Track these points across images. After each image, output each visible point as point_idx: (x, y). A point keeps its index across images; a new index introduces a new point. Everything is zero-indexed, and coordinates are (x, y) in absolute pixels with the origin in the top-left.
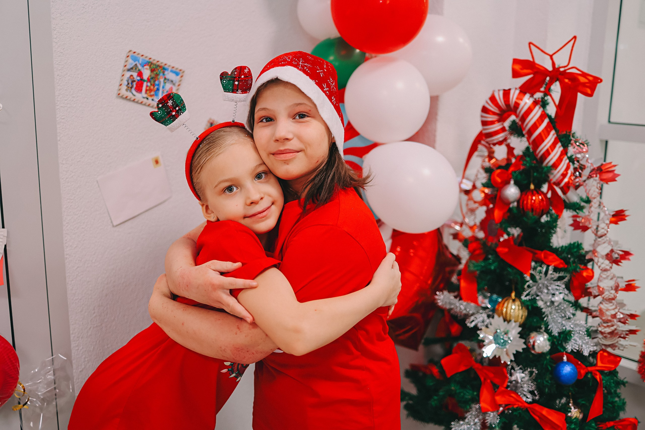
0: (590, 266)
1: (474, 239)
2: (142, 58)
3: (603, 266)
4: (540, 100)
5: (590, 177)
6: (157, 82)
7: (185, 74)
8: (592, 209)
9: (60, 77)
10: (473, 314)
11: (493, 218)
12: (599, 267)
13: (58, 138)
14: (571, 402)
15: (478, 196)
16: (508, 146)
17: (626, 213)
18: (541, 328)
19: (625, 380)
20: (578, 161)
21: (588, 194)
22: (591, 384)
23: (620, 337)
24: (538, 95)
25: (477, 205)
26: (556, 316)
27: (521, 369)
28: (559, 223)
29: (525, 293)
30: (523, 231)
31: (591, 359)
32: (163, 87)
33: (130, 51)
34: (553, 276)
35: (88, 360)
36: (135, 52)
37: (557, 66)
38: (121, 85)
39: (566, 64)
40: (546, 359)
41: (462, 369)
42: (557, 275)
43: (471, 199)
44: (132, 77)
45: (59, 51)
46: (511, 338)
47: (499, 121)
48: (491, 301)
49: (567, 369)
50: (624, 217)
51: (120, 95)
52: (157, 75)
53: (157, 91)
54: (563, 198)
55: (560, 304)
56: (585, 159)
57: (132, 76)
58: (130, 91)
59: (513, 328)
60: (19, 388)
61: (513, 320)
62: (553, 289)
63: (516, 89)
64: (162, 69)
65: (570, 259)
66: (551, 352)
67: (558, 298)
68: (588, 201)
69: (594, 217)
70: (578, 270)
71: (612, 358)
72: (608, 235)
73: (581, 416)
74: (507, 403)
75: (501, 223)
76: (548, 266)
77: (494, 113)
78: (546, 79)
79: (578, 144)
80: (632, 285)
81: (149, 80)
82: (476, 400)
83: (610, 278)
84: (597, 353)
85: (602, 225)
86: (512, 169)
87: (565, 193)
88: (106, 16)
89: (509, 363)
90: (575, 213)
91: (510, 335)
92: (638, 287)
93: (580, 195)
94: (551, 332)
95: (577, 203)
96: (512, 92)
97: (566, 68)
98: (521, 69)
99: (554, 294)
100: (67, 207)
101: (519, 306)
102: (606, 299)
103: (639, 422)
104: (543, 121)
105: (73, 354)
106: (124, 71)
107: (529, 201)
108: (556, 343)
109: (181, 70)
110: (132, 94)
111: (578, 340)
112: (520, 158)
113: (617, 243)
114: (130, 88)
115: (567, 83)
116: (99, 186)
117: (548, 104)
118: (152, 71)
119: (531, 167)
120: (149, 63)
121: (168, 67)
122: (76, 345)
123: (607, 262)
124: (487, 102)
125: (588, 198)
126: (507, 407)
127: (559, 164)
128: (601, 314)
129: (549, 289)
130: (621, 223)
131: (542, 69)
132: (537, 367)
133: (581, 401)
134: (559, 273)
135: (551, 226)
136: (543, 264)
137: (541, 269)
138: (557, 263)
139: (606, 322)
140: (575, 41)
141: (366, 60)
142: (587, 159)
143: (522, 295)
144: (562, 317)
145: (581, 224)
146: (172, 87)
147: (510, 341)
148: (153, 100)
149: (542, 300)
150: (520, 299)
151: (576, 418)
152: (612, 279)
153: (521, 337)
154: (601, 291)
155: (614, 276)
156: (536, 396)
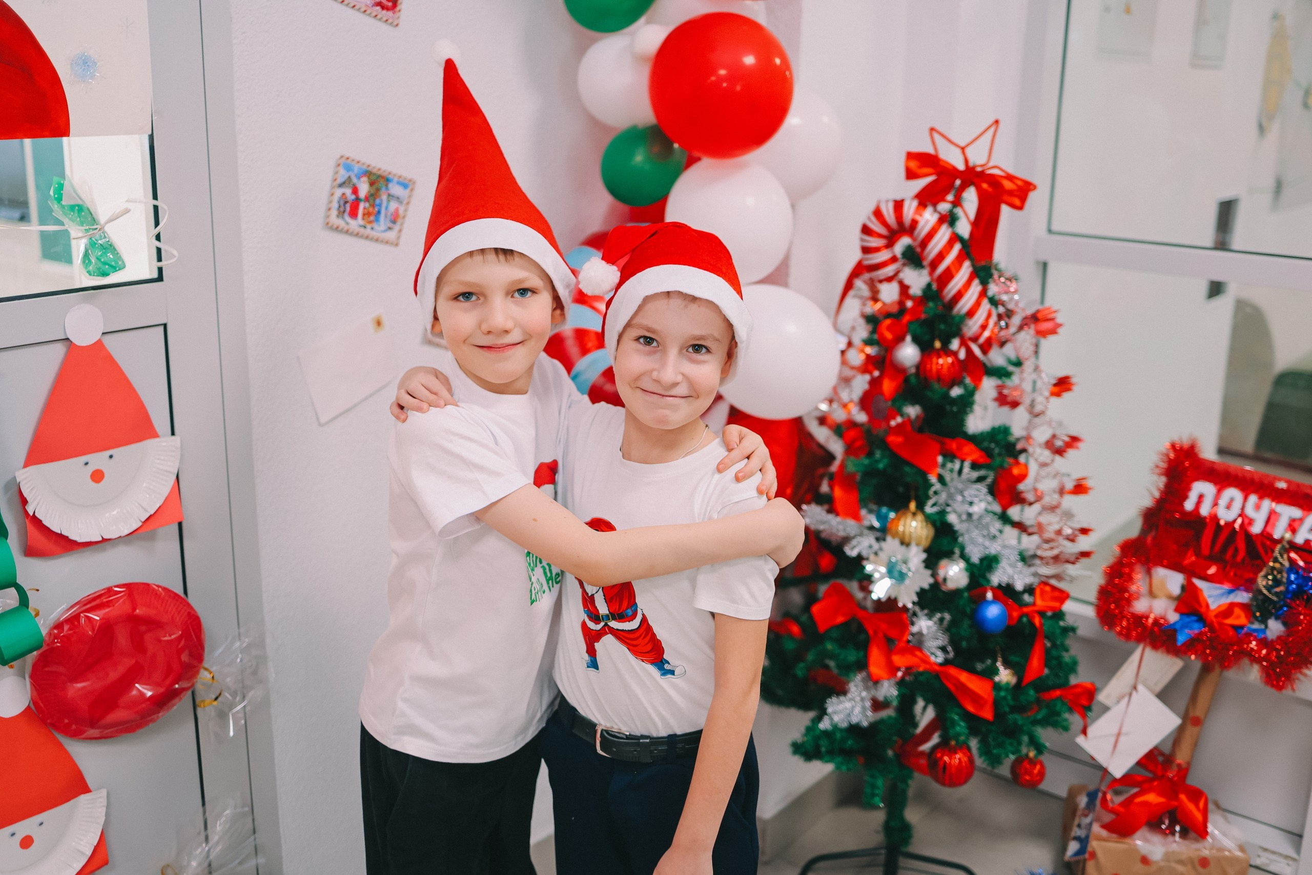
0: (1022, 459)
1: (851, 424)
2: (357, 165)
3: (1041, 458)
4: (947, 214)
5: (1021, 328)
6: (378, 201)
7: (417, 187)
8: (1025, 375)
9: (248, 204)
10: (854, 537)
11: (882, 393)
12: (1036, 460)
13: (246, 296)
14: (1000, 659)
15: (856, 358)
16: (901, 283)
17: (1073, 380)
18: (954, 553)
19: (1077, 628)
20: (1003, 305)
21: (1018, 353)
22: (1027, 631)
23: (1068, 561)
24: (944, 207)
25: (854, 372)
26: (975, 534)
27: (926, 615)
28: (978, 397)
29: (930, 502)
30: (924, 411)
31: (1027, 598)
32: (386, 209)
33: (342, 157)
34: (968, 476)
36: (348, 158)
37: (971, 164)
38: (330, 209)
39: (984, 162)
40: (961, 597)
41: (840, 619)
42: (975, 474)
43: (844, 363)
44: (344, 197)
45: (245, 165)
46: (913, 569)
47: (886, 247)
48: (880, 517)
49: (993, 611)
50: (1069, 386)
51: (330, 225)
52: (378, 190)
53: (379, 214)
54: (982, 361)
55: (981, 518)
56: (1013, 302)
57: (344, 194)
58: (342, 218)
59: (915, 555)
60: (204, 676)
61: (913, 543)
62: (970, 496)
63: (912, 198)
64: (385, 181)
65: (993, 449)
66: (969, 587)
67: (978, 508)
68: (1018, 363)
69: (1027, 386)
70: (1006, 466)
71: (1057, 594)
72: (1047, 413)
73: (1013, 680)
74: (908, 664)
75: (894, 401)
76: (963, 461)
77: (880, 236)
78: (954, 182)
79: (1002, 279)
80: (1084, 486)
81: (367, 199)
82: (861, 665)
83: (1052, 475)
84: (1034, 589)
85: (1040, 399)
86: (907, 318)
87: (985, 352)
89: (910, 606)
90: (999, 382)
91: (910, 564)
92: (1090, 489)
93: (1008, 355)
94: (969, 559)
95: (1003, 367)
96: (906, 203)
97: (985, 168)
98: (919, 167)
99: (971, 503)
100: (258, 399)
101: (921, 522)
102: (1046, 508)
103: (1096, 689)
104: (952, 247)
107: (934, 367)
108: (977, 574)
109: (410, 181)
110: (345, 221)
111: (1007, 567)
112: (919, 301)
113: (1060, 424)
114: (342, 214)
115: (985, 190)
116: (300, 366)
117: (958, 219)
118: (372, 184)
119: (936, 316)
120: (368, 173)
121: (392, 177)
122: (270, 609)
123: (1047, 453)
124: (869, 219)
125: (1018, 358)
126: (910, 671)
127: (976, 311)
128: (1040, 528)
129: (965, 495)
130: (1066, 395)
131: (950, 167)
132: (949, 611)
133: (1014, 659)
134: (978, 471)
135: (966, 403)
136: (956, 459)
137: (952, 467)
138: (976, 456)
139: (1047, 541)
140: (997, 127)
141: (691, 161)
142: (1017, 303)
143: (925, 506)
144: (984, 536)
145: (1009, 399)
146: (397, 210)
147: (910, 574)
148: (372, 228)
149: (955, 511)
150: (923, 512)
151: (1008, 683)
152: (1055, 477)
153: (926, 567)
154: (1039, 495)
155: (1057, 473)
156: (949, 653)
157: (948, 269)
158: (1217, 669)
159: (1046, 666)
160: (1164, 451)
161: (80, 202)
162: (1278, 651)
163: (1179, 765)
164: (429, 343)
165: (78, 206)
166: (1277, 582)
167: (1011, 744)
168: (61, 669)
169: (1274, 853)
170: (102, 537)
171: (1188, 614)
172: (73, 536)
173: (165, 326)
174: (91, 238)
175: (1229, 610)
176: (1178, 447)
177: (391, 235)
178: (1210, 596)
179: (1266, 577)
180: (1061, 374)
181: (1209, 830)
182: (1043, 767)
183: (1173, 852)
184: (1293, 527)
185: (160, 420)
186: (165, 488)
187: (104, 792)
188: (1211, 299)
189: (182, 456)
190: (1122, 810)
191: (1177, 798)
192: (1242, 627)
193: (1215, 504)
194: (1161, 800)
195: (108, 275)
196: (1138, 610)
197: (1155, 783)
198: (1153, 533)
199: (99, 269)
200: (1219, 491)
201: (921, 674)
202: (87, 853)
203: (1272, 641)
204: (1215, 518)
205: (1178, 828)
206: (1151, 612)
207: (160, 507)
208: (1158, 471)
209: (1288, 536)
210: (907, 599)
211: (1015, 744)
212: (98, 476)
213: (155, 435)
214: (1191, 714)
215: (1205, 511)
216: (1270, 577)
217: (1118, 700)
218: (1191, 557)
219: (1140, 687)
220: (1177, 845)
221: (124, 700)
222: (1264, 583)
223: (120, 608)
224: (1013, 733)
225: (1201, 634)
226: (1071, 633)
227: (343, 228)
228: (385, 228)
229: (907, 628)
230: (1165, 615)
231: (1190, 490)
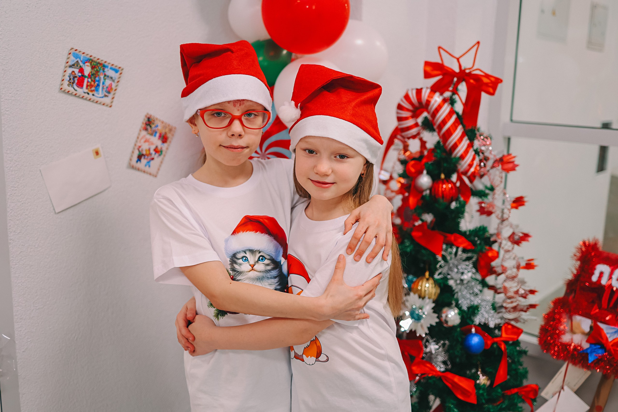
0: (495, 247)
2: (83, 55)
3: (506, 248)
4: (449, 98)
5: (493, 167)
6: (97, 79)
7: (124, 72)
8: (496, 196)
9: (5, 72)
11: (409, 205)
12: (503, 248)
13: (3, 129)
14: (480, 370)
15: (395, 185)
16: (421, 140)
17: (525, 199)
18: (452, 304)
19: (526, 350)
20: (483, 153)
21: (492, 182)
22: (496, 353)
23: (522, 310)
24: (447, 94)
25: (393, 194)
26: (465, 292)
27: (434, 341)
28: (467, 208)
29: (437, 273)
30: (435, 217)
31: (497, 332)
32: (103, 83)
33: (72, 49)
34: (461, 256)
35: (30, 341)
36: (76, 50)
37: (463, 68)
38: (63, 80)
39: (470, 66)
40: (456, 331)
42: (465, 256)
43: (388, 188)
44: (73, 73)
45: (3, 47)
46: (426, 313)
47: (412, 117)
48: (407, 282)
49: (475, 340)
50: (522, 203)
51: (63, 90)
52: (97, 72)
53: (98, 87)
54: (470, 187)
55: (469, 282)
56: (489, 151)
58: (72, 87)
59: (427, 304)
61: (427, 297)
62: (462, 269)
63: (427, 88)
64: (102, 67)
65: (476, 241)
66: (461, 325)
67: (467, 277)
68: (492, 189)
69: (498, 203)
70: (484, 250)
71: (515, 330)
72: (510, 219)
73: (488, 383)
74: (422, 372)
75: (415, 210)
76: (458, 248)
77: (408, 110)
78: (453, 80)
79: (482, 137)
80: (532, 264)
81: (89, 76)
83: (512, 258)
84: (501, 327)
85: (506, 210)
86: (424, 160)
87: (471, 181)
88: (49, 16)
89: (424, 336)
90: (480, 200)
91: (424, 310)
92: (536, 266)
93: (485, 183)
94: (461, 307)
95: (483, 191)
96: (424, 91)
97: (471, 70)
98: (432, 71)
99: (463, 273)
100: (11, 194)
101: (432, 284)
102: (509, 277)
103: (539, 389)
104: (451, 117)
105: (16, 335)
107: (440, 189)
108: (465, 317)
109: (120, 68)
110: (74, 88)
111: (484, 313)
112: (431, 151)
113: (517, 226)
114: (71, 84)
115: (472, 83)
116: (42, 175)
117: (456, 102)
118: (93, 68)
119: (441, 159)
120: (90, 61)
121: (107, 65)
122: (20, 326)
123: (509, 244)
124: (402, 100)
125: (492, 186)
126: (423, 376)
127: (466, 155)
128: (505, 291)
129: (459, 268)
130: (521, 208)
131: (450, 70)
132: (448, 339)
133: (488, 369)
134: (467, 254)
135: (460, 212)
136: (453, 246)
137: (451, 251)
138: (465, 245)
139: (510, 298)
140: (479, 45)
141: (292, 60)
142: (491, 151)
143: (435, 274)
144: (470, 294)
145: (486, 210)
146: (111, 84)
147: (424, 316)
148: (93, 95)
149: (452, 278)
150: (433, 278)
151: (484, 385)
152: (514, 259)
153: (434, 312)
154: (504, 270)
155: (516, 256)
156: (448, 365)
157: (449, 130)
158: (612, 377)
159: (508, 374)
160: (580, 247)
164: (133, 167)
171: (595, 344)
176: (587, 244)
177: (107, 100)
178: (608, 333)
180: (518, 195)
188: (599, 173)
193: (610, 278)
196: (564, 341)
198: (573, 295)
200: (613, 270)
201: (430, 378)
204: (611, 286)
206: (572, 343)
208: (575, 258)
210: (422, 332)
214: (596, 405)
215: (604, 282)
217: (552, 395)
218: (596, 310)
219: (565, 387)
225: (603, 356)
226: (524, 356)
227: (73, 93)
228: (102, 96)
229: (422, 349)
230: (581, 344)
231: (595, 269)
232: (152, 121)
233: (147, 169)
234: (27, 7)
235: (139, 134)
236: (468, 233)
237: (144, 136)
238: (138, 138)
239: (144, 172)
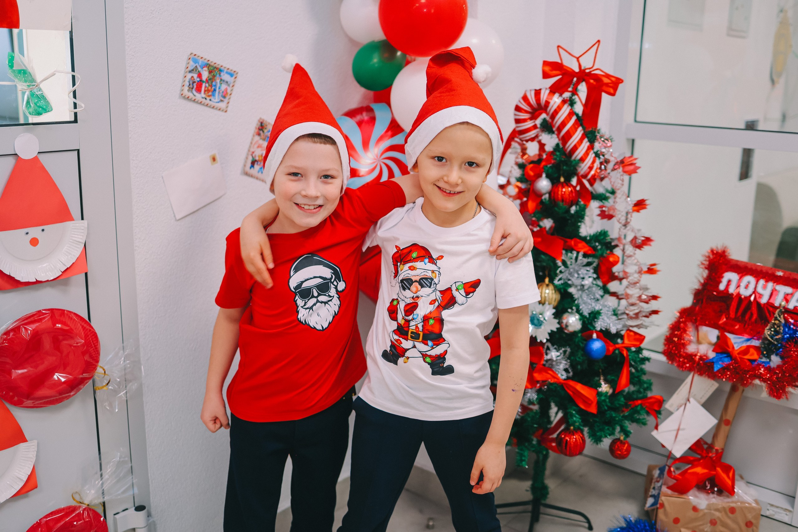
0: (615, 251)
2: (201, 60)
3: (628, 252)
4: (568, 99)
5: (614, 170)
6: (214, 83)
7: (238, 75)
8: (617, 200)
9: (132, 79)
11: (528, 211)
13: (130, 136)
14: (602, 378)
15: (512, 190)
16: (539, 142)
17: (647, 202)
18: (572, 310)
19: (649, 357)
20: (603, 156)
21: (613, 185)
22: (618, 359)
23: (644, 316)
24: (567, 95)
25: (511, 199)
26: (585, 297)
27: (555, 348)
28: (588, 211)
29: (558, 278)
30: (554, 222)
31: (619, 341)
32: (219, 88)
33: (191, 54)
34: (581, 261)
35: (153, 349)
36: (195, 55)
37: (583, 68)
38: (183, 86)
39: (591, 66)
40: (577, 336)
42: (586, 260)
43: (506, 193)
44: (193, 79)
45: (130, 54)
46: (546, 318)
47: (531, 119)
49: (597, 345)
50: (644, 206)
51: (183, 95)
52: (214, 76)
53: (214, 91)
54: (591, 191)
55: (590, 287)
56: (609, 154)
57: (192, 77)
58: (191, 92)
59: (547, 311)
60: (99, 370)
61: (547, 303)
62: (583, 274)
63: (546, 89)
64: (219, 71)
65: (597, 246)
66: (582, 330)
67: (588, 282)
68: (613, 192)
69: (619, 207)
70: (605, 255)
71: (637, 337)
72: (631, 223)
73: (610, 391)
74: (543, 379)
75: (535, 214)
76: (578, 253)
77: (526, 112)
78: (573, 80)
79: (602, 139)
80: (654, 269)
81: (207, 81)
83: (634, 263)
84: (623, 333)
86: (543, 163)
87: (592, 184)
88: (170, 21)
89: (545, 341)
90: (601, 204)
92: (658, 271)
93: (606, 187)
94: (582, 313)
95: (603, 194)
96: (542, 92)
97: (591, 70)
98: (551, 71)
99: (583, 278)
100: (136, 201)
101: (552, 290)
102: (631, 283)
103: (663, 400)
104: (571, 119)
106: (186, 72)
107: (560, 193)
108: (587, 322)
109: (235, 72)
110: (193, 94)
111: (606, 319)
112: (551, 154)
113: (640, 230)
114: (191, 89)
115: (592, 83)
116: (164, 182)
117: (575, 103)
118: (210, 72)
119: (561, 161)
120: (208, 65)
121: (223, 69)
122: (143, 334)
123: (632, 248)
124: (520, 101)
125: (613, 189)
126: (543, 384)
127: (586, 158)
128: (627, 296)
129: (580, 273)
130: (642, 211)
131: (570, 70)
132: (570, 346)
133: (611, 377)
134: (588, 259)
135: (580, 216)
136: (574, 251)
137: (571, 256)
138: (586, 249)
139: (633, 305)
140: (599, 45)
141: (408, 63)
142: (612, 153)
143: (555, 280)
144: (591, 299)
145: (607, 213)
146: (227, 88)
147: (545, 322)
148: (210, 100)
149: (573, 285)
150: (553, 284)
151: (607, 393)
152: (636, 264)
153: (555, 318)
154: (626, 276)
155: (638, 262)
156: (569, 372)
157: (568, 132)
158: (741, 388)
159: (631, 384)
160: (707, 254)
161: (25, 68)
162: (778, 374)
163: (717, 450)
164: (246, 174)
165: (23, 70)
166: (777, 332)
167: (608, 429)
168: (8, 360)
169: (777, 507)
170: (36, 279)
171: (722, 353)
172: (17, 278)
173: (78, 150)
174: (31, 91)
175: (746, 351)
176: (715, 252)
177: (222, 105)
178: (735, 343)
179: (770, 329)
180: (640, 198)
181: (735, 490)
182: (629, 446)
183: (713, 504)
184: (787, 299)
185: (75, 210)
186: (77, 252)
187: (35, 443)
188: (742, 181)
189: (88, 234)
190: (680, 477)
191: (715, 470)
192: (755, 360)
193: (738, 286)
194: (706, 471)
195: (41, 114)
196: (690, 351)
197: (701, 461)
198: (700, 305)
199: (36, 110)
200: (741, 278)
201: (551, 384)
202: (24, 480)
203: (774, 368)
204: (739, 295)
205: (716, 489)
206: (698, 352)
207: (73, 263)
208: (703, 266)
209: (784, 303)
210: (543, 336)
211: (611, 429)
212: (34, 242)
213: (71, 219)
214: (724, 418)
215: (732, 290)
216: (772, 329)
217: (678, 407)
218: (723, 319)
219: (691, 400)
220: (715, 500)
221: (48, 383)
222: (769, 333)
223: (46, 323)
224: (610, 423)
225: (728, 365)
226: (647, 362)
227: (192, 98)
228: (218, 101)
229: (542, 356)
230: (707, 353)
231: (722, 277)
232: (265, 125)
233: (259, 175)
234: (151, 14)
235: (252, 139)
236: (588, 238)
237: (257, 141)
238: (251, 143)
239: (257, 178)
